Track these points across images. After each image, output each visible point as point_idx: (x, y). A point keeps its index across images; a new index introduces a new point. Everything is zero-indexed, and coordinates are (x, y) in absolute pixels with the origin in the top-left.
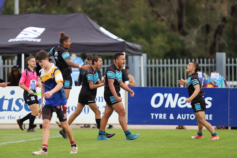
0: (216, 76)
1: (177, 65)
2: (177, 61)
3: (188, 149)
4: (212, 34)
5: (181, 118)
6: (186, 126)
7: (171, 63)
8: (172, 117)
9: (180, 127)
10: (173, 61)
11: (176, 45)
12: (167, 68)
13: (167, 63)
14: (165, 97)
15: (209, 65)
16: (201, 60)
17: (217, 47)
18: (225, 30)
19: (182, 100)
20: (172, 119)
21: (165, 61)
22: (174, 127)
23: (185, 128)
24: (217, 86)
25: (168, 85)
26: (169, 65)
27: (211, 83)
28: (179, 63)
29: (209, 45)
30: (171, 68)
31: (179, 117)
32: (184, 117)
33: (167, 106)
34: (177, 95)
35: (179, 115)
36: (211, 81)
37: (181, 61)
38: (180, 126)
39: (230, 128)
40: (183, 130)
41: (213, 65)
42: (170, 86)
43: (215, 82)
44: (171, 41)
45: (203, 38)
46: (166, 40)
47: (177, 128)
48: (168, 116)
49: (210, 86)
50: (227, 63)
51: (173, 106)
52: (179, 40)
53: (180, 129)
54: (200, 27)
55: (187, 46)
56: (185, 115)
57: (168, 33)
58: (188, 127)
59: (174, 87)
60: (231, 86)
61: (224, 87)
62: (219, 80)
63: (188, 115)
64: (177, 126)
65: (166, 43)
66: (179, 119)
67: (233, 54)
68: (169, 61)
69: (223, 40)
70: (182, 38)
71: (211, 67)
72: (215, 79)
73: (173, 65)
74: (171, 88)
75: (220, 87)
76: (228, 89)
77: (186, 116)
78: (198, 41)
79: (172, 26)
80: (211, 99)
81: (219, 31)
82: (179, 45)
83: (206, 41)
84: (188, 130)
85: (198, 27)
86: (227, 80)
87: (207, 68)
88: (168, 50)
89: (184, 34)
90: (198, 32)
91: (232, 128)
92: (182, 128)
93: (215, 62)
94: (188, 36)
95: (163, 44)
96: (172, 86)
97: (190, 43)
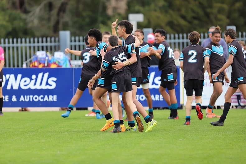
0: (60, 56)
1: (19, 45)
2: (19, 40)
3: (32, 132)
4: (55, 12)
5: (24, 100)
6: (29, 109)
7: (13, 43)
8: (14, 99)
9: (24, 110)
10: (15, 40)
11: (18, 24)
12: (9, 48)
13: (9, 43)
14: (7, 79)
15: (53, 44)
16: (44, 39)
17: (61, 25)
18: (69, 7)
19: (25, 81)
20: (15, 101)
21: (7, 40)
22: (17, 109)
23: (28, 110)
24: (61, 66)
25: (10, 66)
26: (11, 45)
27: (55, 63)
28: (21, 42)
29: (52, 23)
30: (13, 48)
31: (22, 99)
32: (27, 99)
33: (9, 87)
34: (19, 76)
35: (22, 97)
36: (55, 61)
37: (23, 40)
38: (23, 108)
39: (75, 109)
40: (26, 112)
41: (57, 44)
42: (12, 67)
43: (59, 62)
44: (12, 19)
45: (46, 17)
46: (7, 18)
47: (20, 110)
48: (10, 98)
49: (53, 66)
50: (71, 41)
51: (16, 87)
52: (20, 19)
53: (23, 111)
54: (42, 5)
55: (30, 25)
56: (28, 96)
57: (9, 11)
58: (31, 109)
59: (16, 67)
60: (76, 66)
61: (68, 66)
62: (63, 60)
63: (31, 96)
64: (20, 108)
65: (8, 21)
66: (22, 101)
67: (77, 32)
68: (11, 40)
69: (67, 18)
70: (24, 16)
71: (55, 47)
72: (59, 59)
73: (15, 45)
74: (12, 69)
75: (64, 67)
76: (72, 69)
77: (30, 98)
78: (41, 19)
79: (14, 4)
80: (55, 79)
81: (62, 9)
82: (22, 24)
83: (49, 19)
84: (31, 112)
85: (40, 4)
86: (72, 59)
87: (51, 47)
88: (10, 29)
89: (26, 12)
90: (41, 10)
91: (78, 109)
92: (26, 110)
93: (59, 41)
94: (31, 14)
95: (5, 23)
96: (14, 66)
97: (32, 21)
